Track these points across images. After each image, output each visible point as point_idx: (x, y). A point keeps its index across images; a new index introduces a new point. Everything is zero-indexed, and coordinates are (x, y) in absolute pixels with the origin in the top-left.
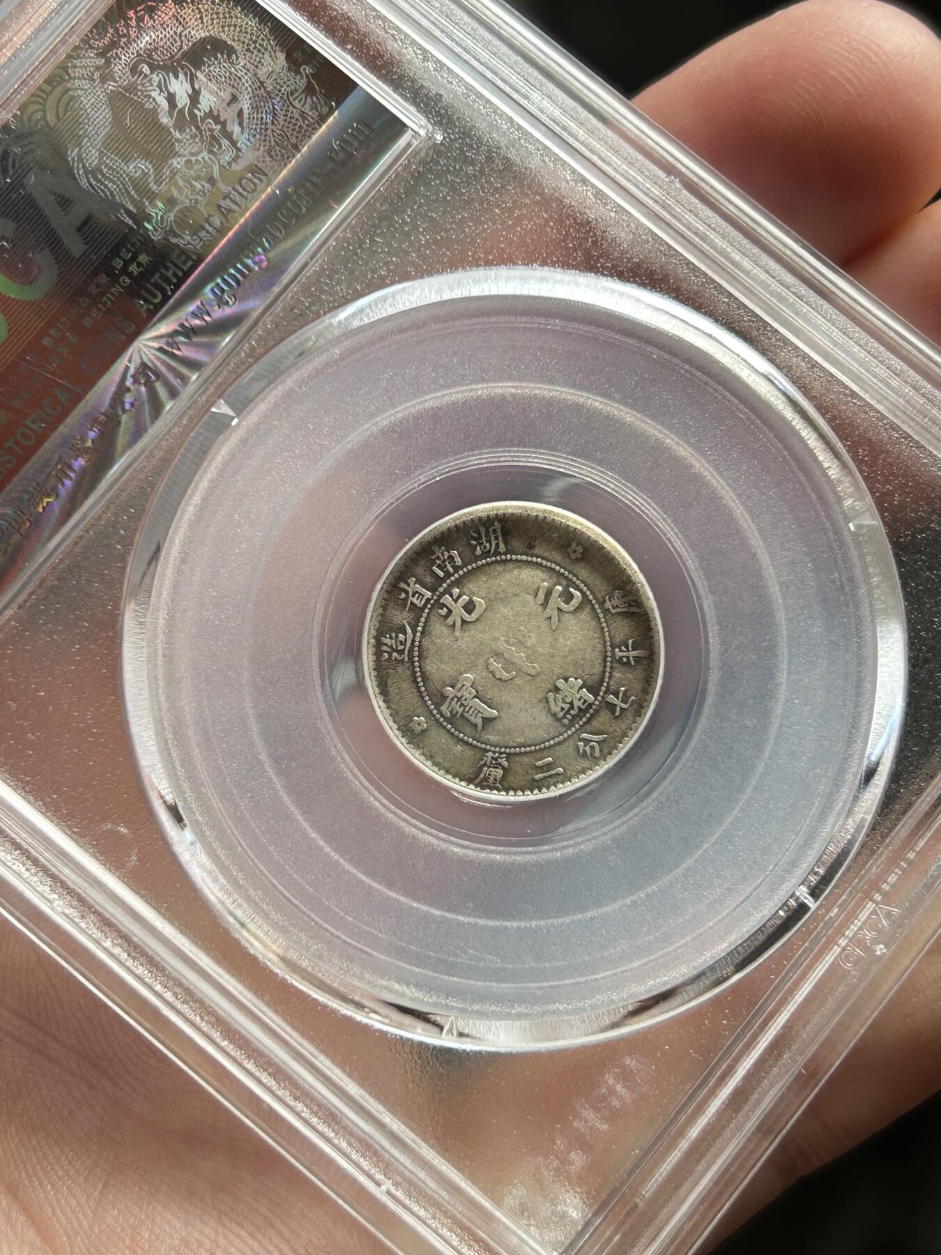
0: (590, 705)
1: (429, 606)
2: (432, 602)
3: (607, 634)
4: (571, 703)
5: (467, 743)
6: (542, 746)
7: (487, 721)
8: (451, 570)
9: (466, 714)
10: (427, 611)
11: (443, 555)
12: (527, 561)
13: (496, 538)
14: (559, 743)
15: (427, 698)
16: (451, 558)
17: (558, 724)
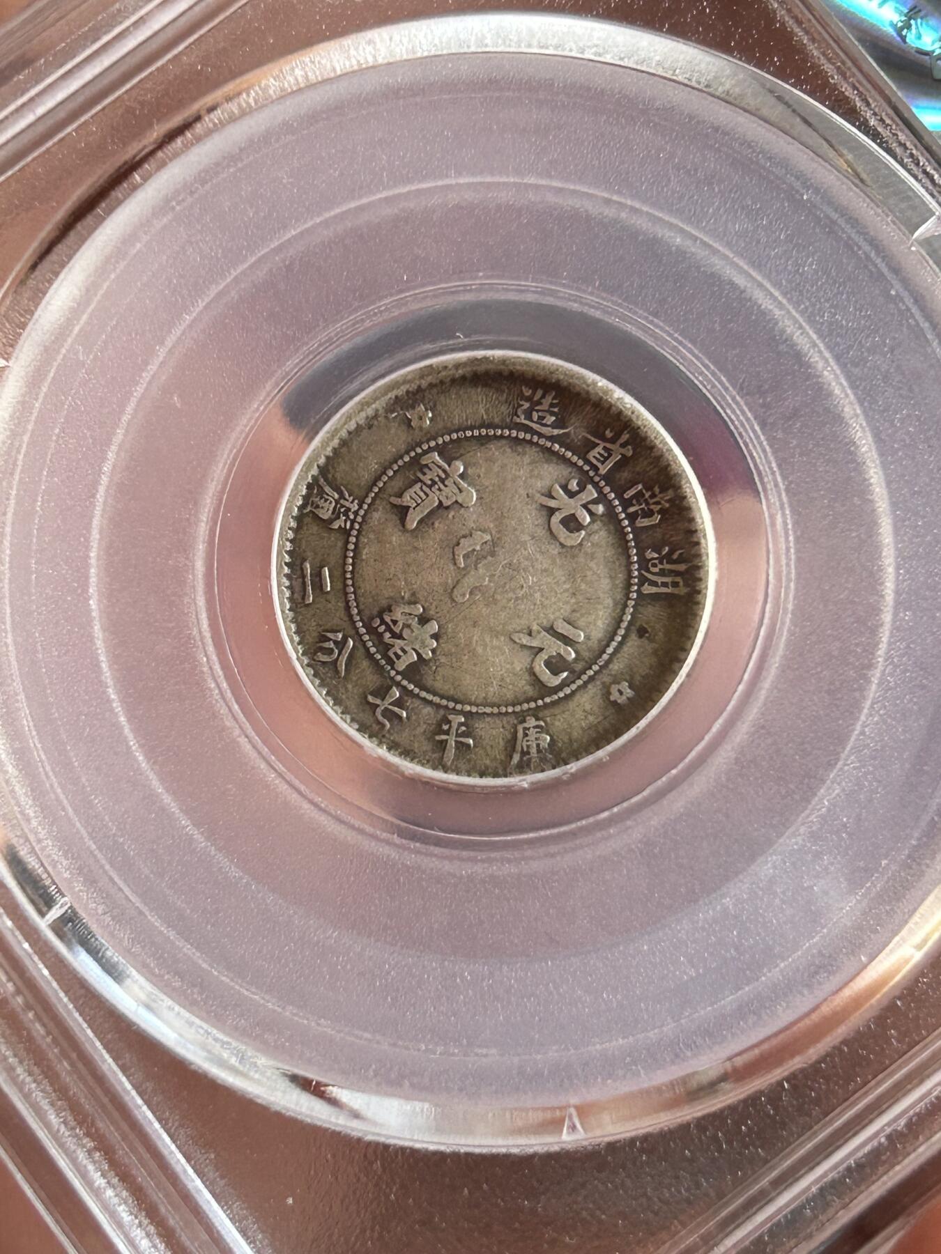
0: (391, 662)
1: (586, 468)
2: (592, 473)
3: (488, 710)
4: (400, 637)
5: (378, 478)
6: (350, 582)
7: (403, 512)
8: (632, 510)
9: (419, 485)
10: (580, 463)
11: (654, 503)
12: (621, 621)
13: (665, 585)
14: (348, 608)
15: (455, 436)
16: (649, 514)
17: (375, 612)
